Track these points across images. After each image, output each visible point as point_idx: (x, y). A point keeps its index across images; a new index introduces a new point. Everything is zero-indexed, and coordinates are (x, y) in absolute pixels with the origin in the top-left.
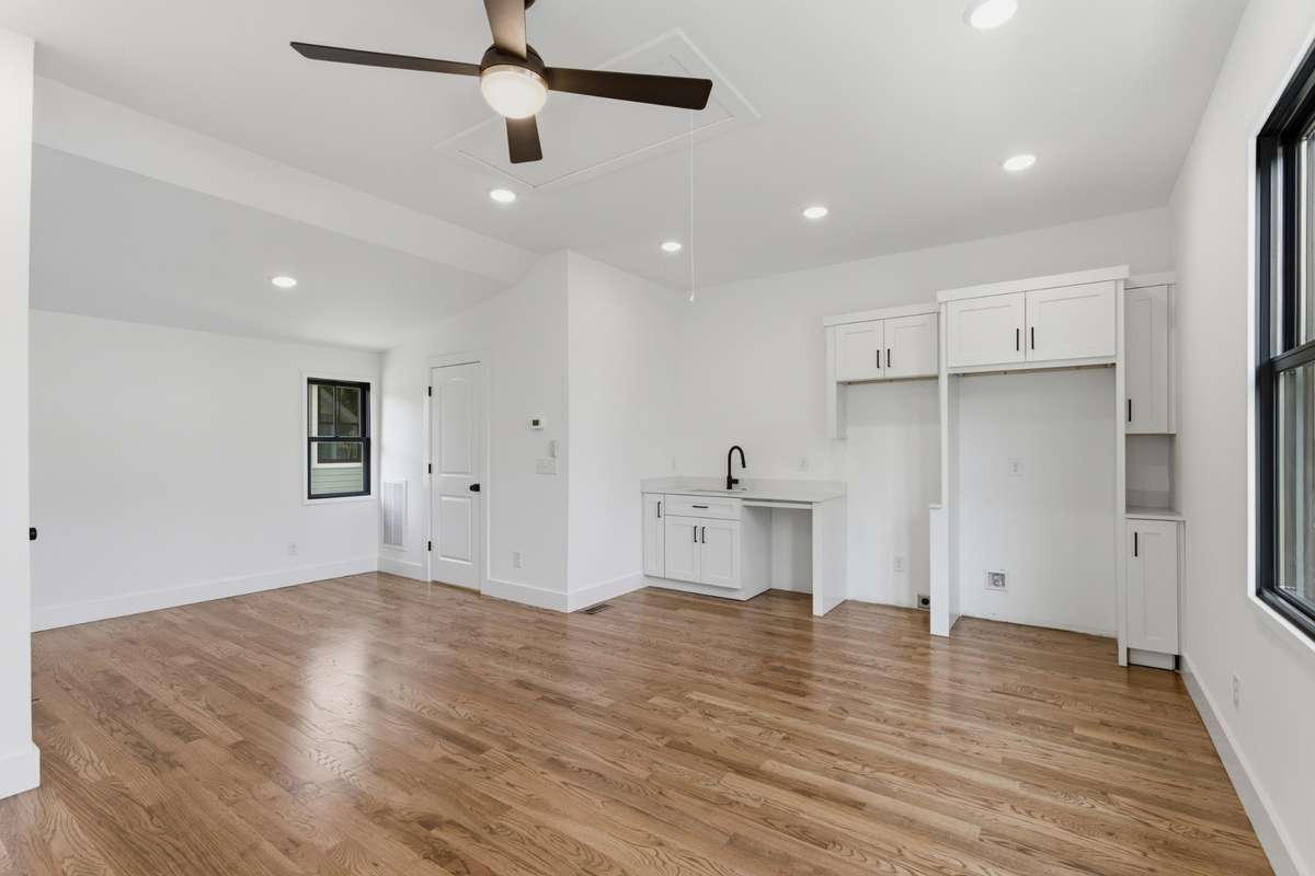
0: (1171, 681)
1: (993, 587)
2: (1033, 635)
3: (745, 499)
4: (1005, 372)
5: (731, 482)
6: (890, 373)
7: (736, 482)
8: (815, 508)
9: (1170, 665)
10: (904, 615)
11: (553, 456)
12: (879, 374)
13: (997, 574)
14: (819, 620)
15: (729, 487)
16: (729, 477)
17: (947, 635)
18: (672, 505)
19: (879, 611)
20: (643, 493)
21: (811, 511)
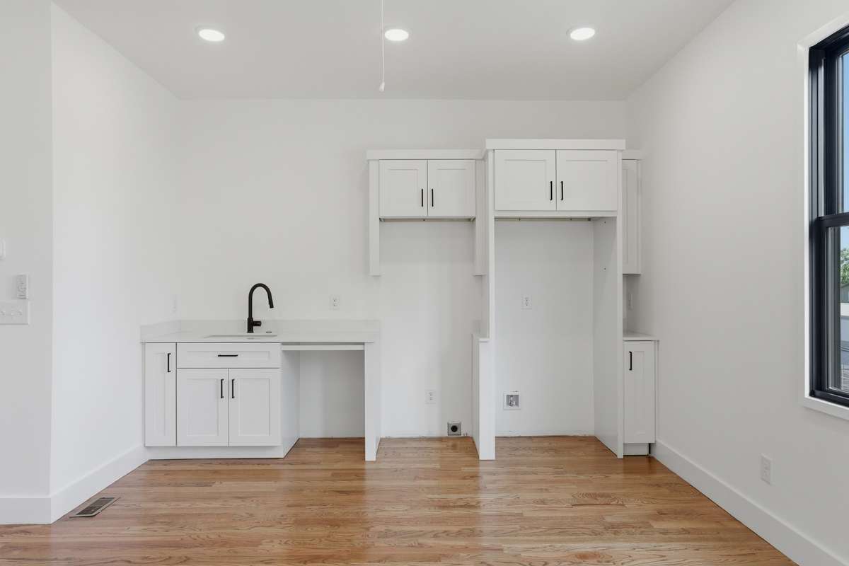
0: (645, 464)
1: (509, 407)
2: (546, 444)
3: (284, 344)
4: (520, 219)
5: (252, 324)
6: (434, 213)
7: (258, 324)
8: (367, 349)
9: (645, 452)
10: (437, 445)
11: (23, 297)
12: (422, 213)
13: (512, 396)
14: (374, 466)
15: (250, 330)
16: (250, 319)
17: (494, 458)
18: (186, 356)
19: (415, 444)
20: (143, 344)
21: (362, 352)
